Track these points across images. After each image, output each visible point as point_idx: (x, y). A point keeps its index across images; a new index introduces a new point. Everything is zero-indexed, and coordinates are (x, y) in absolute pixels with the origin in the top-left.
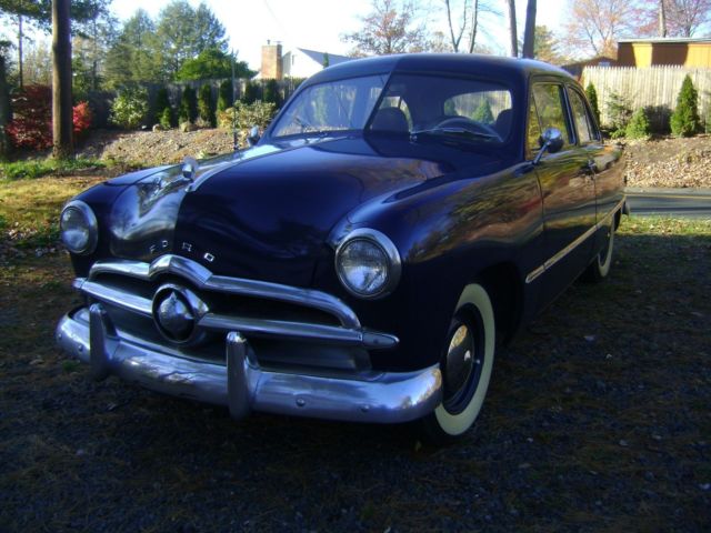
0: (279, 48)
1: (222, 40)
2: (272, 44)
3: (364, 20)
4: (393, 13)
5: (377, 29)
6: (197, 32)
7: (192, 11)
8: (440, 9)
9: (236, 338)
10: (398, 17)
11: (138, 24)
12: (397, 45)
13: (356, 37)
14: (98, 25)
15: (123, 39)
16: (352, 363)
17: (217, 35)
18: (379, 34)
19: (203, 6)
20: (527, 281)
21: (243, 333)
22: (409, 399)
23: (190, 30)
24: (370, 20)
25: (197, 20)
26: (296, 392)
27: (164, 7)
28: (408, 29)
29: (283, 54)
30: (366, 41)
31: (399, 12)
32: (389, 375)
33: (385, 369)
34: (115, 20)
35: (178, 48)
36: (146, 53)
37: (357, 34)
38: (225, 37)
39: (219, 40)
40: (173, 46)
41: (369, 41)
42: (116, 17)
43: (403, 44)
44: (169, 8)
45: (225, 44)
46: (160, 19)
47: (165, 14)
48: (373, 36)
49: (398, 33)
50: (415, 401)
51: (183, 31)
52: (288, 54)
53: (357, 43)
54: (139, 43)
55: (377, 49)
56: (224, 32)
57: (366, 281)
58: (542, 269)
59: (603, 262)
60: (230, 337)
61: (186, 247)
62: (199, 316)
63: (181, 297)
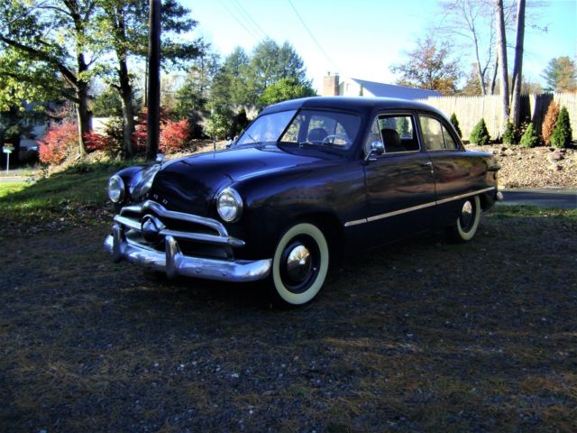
0: (337, 79)
1: (300, 70)
2: (331, 75)
3: (410, 55)
4: (434, 49)
5: (420, 62)
6: (281, 64)
7: (278, 48)
8: (470, 46)
9: (172, 240)
10: (437, 53)
11: (237, 59)
12: (436, 75)
13: (403, 68)
14: (205, 60)
15: (223, 70)
16: (225, 255)
17: (297, 66)
18: (421, 66)
19: (286, 44)
20: (346, 225)
22: (249, 272)
23: (276, 63)
24: (415, 55)
25: (281, 55)
26: (196, 266)
27: (257, 45)
28: (446, 62)
29: (340, 83)
30: (411, 72)
31: (439, 47)
32: (242, 261)
34: (218, 56)
35: (267, 77)
36: (242, 81)
37: (404, 67)
38: (303, 68)
39: (298, 71)
40: (263, 75)
41: (413, 72)
42: (218, 53)
43: (442, 74)
44: (261, 46)
45: (303, 74)
46: (254, 55)
47: (258, 51)
48: (417, 67)
49: (437, 66)
50: (252, 274)
51: (271, 64)
52: (343, 83)
53: (403, 73)
54: (236, 73)
55: (420, 78)
56: (302, 64)
57: (228, 213)
58: (364, 221)
59: (467, 230)
60: (167, 238)
61: (156, 196)
62: (159, 230)
63: (153, 221)
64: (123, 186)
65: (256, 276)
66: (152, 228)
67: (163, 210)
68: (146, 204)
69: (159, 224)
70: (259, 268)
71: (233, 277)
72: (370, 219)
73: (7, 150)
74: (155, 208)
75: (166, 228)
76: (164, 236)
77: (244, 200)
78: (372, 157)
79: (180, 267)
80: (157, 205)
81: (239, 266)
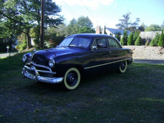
0: (100, 27)
9: (37, 72)
16: (51, 76)
20: (85, 69)
21: (38, 71)
22: (57, 81)
26: (43, 79)
32: (55, 78)
33: (55, 77)
40: (81, 26)
57: (51, 65)
58: (90, 67)
59: (123, 70)
60: (36, 72)
61: (34, 61)
62: (34, 69)
63: (33, 67)
64: (26, 58)
65: (59, 82)
66: (33, 69)
67: (35, 64)
68: (31, 62)
69: (34, 68)
70: (59, 80)
71: (53, 82)
72: (92, 67)
73: (8, 48)
74: (33, 64)
75: (36, 69)
76: (35, 71)
77: (56, 62)
78: (93, 50)
79: (39, 79)
80: (34, 63)
81: (55, 79)
